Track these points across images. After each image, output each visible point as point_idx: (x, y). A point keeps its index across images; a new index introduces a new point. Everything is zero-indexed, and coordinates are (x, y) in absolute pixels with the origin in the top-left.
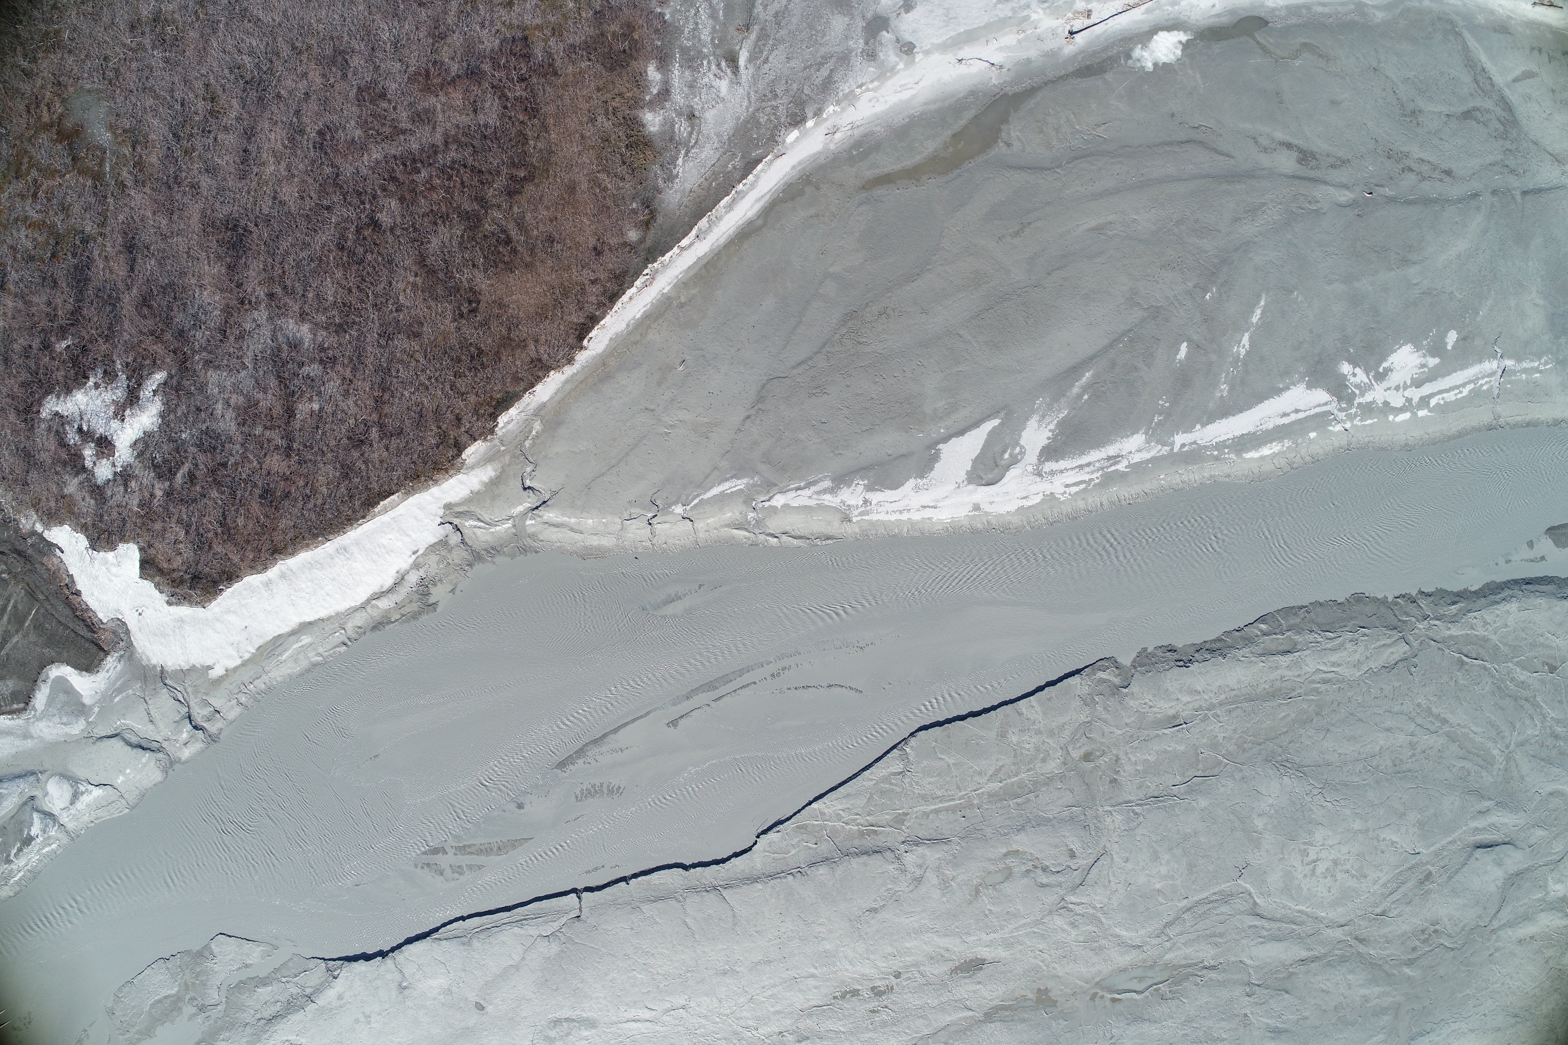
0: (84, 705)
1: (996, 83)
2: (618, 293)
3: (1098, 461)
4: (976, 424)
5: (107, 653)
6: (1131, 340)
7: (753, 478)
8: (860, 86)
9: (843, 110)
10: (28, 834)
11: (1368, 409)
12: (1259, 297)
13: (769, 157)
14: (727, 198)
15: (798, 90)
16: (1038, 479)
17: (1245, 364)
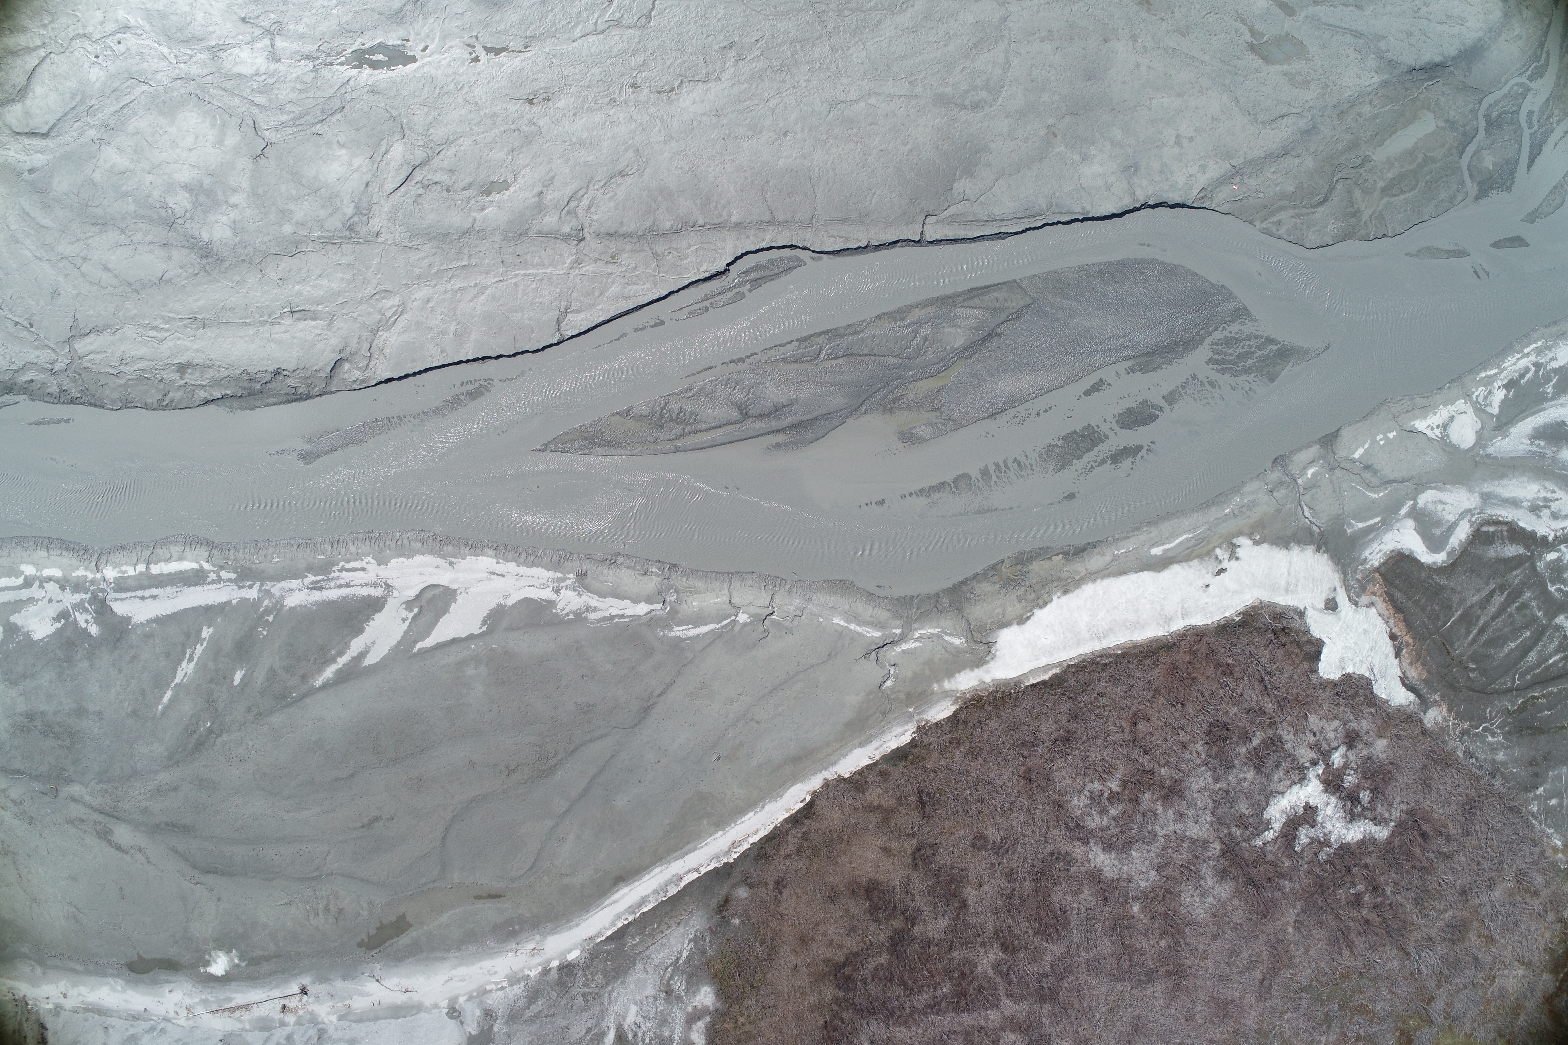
0: (1415, 519)
1: (376, 964)
2: (767, 841)
3: (331, 588)
4: (439, 646)
5: (1377, 570)
6: (284, 697)
7: (664, 635)
8: (502, 988)
9: (522, 970)
10: (1508, 391)
11: (78, 586)
12: (163, 714)
13: (599, 940)
14: (645, 910)
15: (562, 998)
16: (389, 582)
17: (184, 653)
